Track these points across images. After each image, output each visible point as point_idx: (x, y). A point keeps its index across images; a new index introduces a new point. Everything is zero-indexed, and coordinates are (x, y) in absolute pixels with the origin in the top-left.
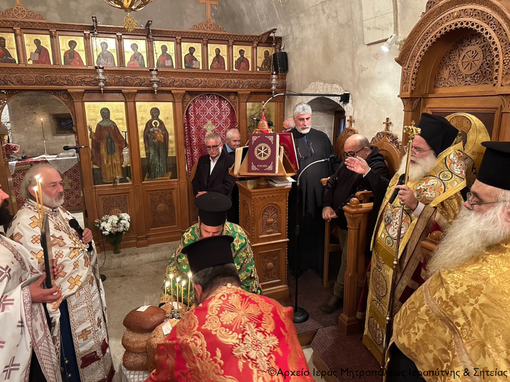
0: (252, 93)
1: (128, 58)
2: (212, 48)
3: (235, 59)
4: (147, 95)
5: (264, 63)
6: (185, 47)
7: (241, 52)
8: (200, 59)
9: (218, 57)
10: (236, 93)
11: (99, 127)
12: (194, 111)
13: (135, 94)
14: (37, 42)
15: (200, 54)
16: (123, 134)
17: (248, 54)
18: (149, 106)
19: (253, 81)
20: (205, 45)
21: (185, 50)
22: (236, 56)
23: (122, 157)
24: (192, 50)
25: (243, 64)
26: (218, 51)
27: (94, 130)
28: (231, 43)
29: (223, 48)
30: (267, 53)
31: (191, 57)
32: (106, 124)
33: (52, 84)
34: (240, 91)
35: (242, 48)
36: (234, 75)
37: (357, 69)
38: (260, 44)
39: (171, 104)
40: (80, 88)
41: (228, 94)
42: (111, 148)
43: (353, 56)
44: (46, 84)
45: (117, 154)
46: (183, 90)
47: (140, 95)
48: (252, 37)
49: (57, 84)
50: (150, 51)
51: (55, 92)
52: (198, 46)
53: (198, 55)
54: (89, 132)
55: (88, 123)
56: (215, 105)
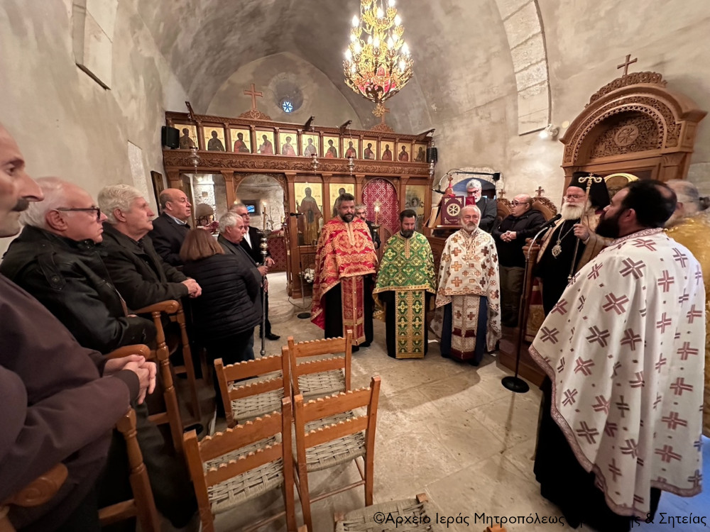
0: (411, 178)
1: (326, 150)
2: (383, 144)
3: (399, 153)
4: (338, 178)
5: (419, 156)
6: (365, 143)
7: (403, 148)
8: (375, 152)
9: (387, 151)
10: (398, 178)
11: (304, 201)
12: (368, 191)
13: (331, 177)
14: (265, 137)
15: (375, 149)
16: (320, 208)
17: (408, 149)
18: (338, 186)
19: (412, 169)
20: (378, 142)
21: (365, 146)
22: (400, 150)
23: (318, 224)
24: (370, 145)
25: (404, 157)
26: (387, 146)
27: (300, 204)
28: (397, 141)
29: (391, 145)
30: (421, 149)
31: (369, 151)
32: (308, 200)
33: (275, 168)
34: (402, 176)
35: (404, 144)
36: (398, 164)
37: (508, 154)
38: (418, 142)
39: (353, 186)
40: (293, 172)
41: (393, 178)
42: (311, 218)
43: (505, 145)
44: (270, 168)
45: (315, 223)
46: (363, 175)
47: (333, 178)
48: (413, 136)
49: (278, 169)
50: (341, 146)
51: (274, 174)
52: (374, 143)
53: (374, 149)
54: (296, 206)
55: (296, 198)
56: (382, 187)
